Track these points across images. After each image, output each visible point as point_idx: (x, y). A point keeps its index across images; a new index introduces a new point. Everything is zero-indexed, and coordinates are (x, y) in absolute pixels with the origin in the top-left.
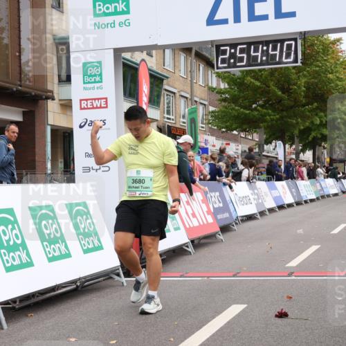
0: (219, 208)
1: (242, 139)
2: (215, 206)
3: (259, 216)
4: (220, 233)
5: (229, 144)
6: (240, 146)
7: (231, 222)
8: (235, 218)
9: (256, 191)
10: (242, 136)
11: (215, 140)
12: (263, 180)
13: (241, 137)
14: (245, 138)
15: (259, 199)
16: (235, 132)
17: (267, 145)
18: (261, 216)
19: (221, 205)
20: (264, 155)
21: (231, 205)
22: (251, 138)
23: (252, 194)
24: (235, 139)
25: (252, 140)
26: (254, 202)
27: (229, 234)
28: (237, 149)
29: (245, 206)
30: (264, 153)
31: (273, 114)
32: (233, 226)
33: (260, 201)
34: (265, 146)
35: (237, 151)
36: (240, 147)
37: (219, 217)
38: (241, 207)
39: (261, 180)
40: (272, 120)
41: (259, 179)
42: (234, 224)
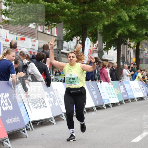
0: (9, 111)
1: (39, 34)
2: (4, 110)
3: (54, 122)
4: (8, 140)
5: (24, 39)
6: (37, 41)
7: (22, 127)
8: (26, 122)
9: (52, 93)
10: (40, 30)
12: (61, 81)
13: (38, 31)
14: (43, 33)
15: (55, 101)
16: (32, 26)
17: (67, 41)
18: (56, 121)
19: (11, 108)
20: (63, 53)
21: (22, 109)
22: (49, 33)
23: (47, 96)
24: (32, 34)
25: (51, 35)
26: (49, 105)
27: (18, 141)
28: (34, 45)
29: (39, 109)
30: (63, 51)
31: (72, 6)
32: (24, 131)
33: (56, 104)
34: (65, 42)
35: (33, 47)
36: (37, 43)
37: (9, 121)
38: (34, 110)
39: (58, 81)
40: (72, 14)
41: (56, 80)
42: (25, 129)
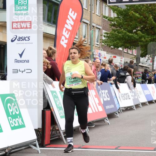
0: (107, 101)
2: (105, 100)
3: (135, 108)
4: (107, 119)
5: (115, 57)
6: (123, 58)
7: (115, 111)
8: (118, 108)
10: (125, 51)
11: (106, 54)
12: (139, 83)
13: (124, 52)
14: (127, 53)
15: (135, 95)
16: (120, 49)
19: (109, 99)
20: (140, 66)
21: (115, 100)
22: (131, 53)
23: (130, 92)
24: (120, 54)
25: (132, 54)
26: (132, 98)
27: (113, 120)
28: (122, 61)
29: (126, 100)
30: (140, 64)
32: (117, 114)
33: (136, 97)
34: (141, 58)
35: (121, 62)
37: (108, 107)
38: (123, 101)
39: (137, 83)
40: (147, 41)
42: (117, 112)
